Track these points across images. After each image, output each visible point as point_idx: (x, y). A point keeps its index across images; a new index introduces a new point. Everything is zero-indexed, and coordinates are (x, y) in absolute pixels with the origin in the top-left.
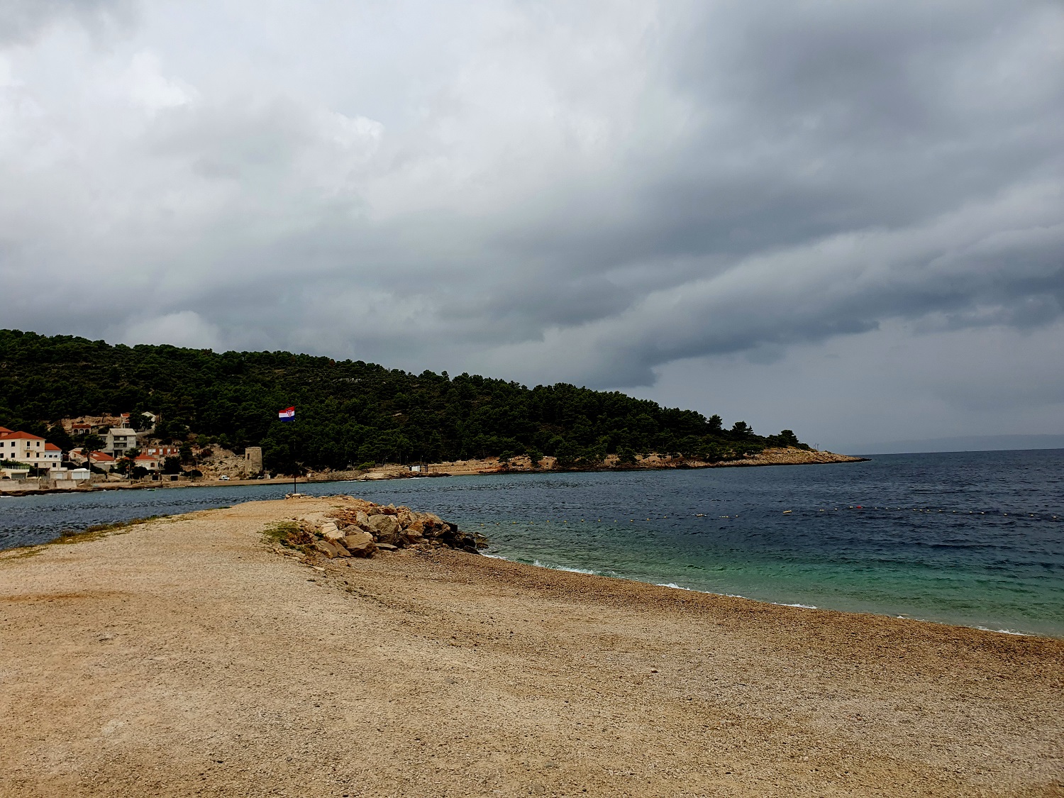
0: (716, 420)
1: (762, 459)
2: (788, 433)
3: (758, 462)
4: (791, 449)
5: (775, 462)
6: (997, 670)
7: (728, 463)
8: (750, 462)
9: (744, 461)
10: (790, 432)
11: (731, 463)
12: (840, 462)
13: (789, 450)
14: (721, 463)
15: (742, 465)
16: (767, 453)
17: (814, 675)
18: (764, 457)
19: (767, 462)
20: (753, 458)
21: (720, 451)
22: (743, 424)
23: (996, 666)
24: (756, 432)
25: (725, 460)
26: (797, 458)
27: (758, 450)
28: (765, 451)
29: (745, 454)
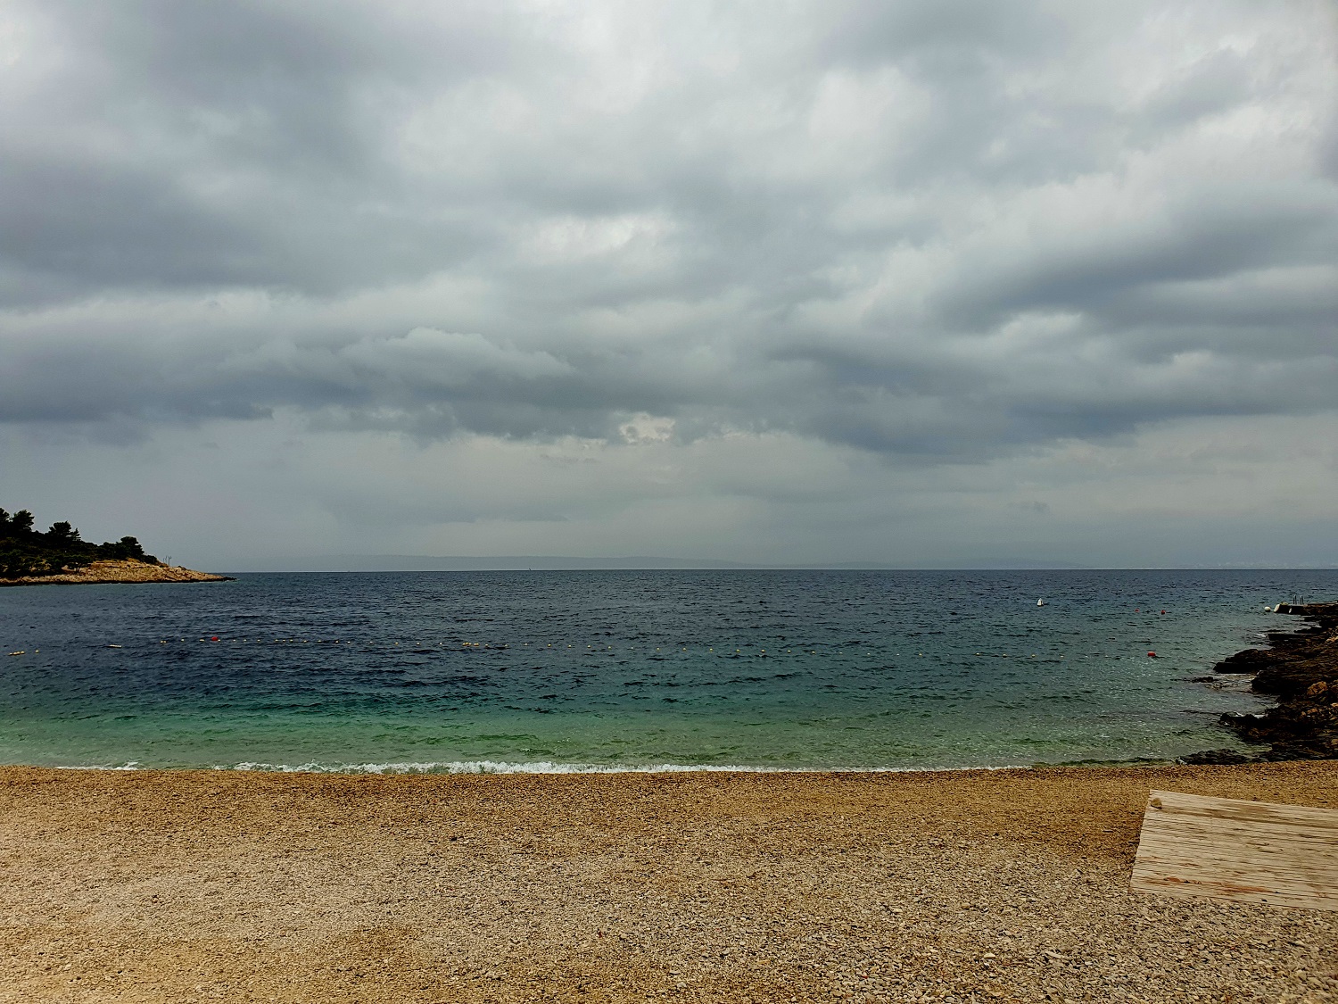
0: (24, 518)
1: (90, 574)
2: (129, 542)
3: (83, 578)
4: (132, 563)
5: (109, 579)
6: (331, 816)
7: (36, 579)
8: (72, 578)
9: (62, 577)
10: (134, 540)
11: (42, 579)
12: (197, 581)
13: (129, 563)
14: (25, 578)
15: (59, 582)
16: (98, 567)
17: (109, 857)
18: (93, 572)
19: (96, 579)
20: (75, 573)
21: (26, 561)
22: (66, 526)
23: (332, 813)
24: (85, 538)
25: (33, 575)
26: (138, 576)
27: (85, 563)
28: (95, 563)
29: (65, 568)
